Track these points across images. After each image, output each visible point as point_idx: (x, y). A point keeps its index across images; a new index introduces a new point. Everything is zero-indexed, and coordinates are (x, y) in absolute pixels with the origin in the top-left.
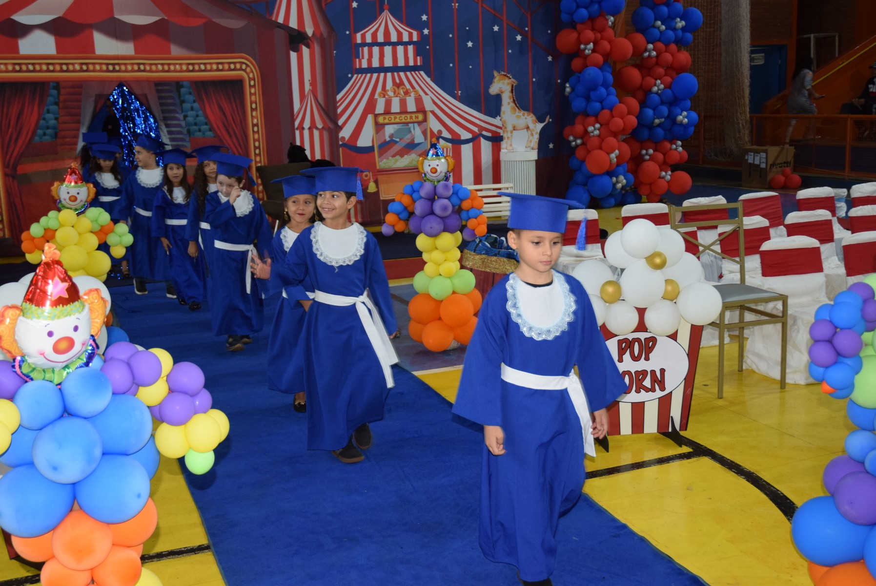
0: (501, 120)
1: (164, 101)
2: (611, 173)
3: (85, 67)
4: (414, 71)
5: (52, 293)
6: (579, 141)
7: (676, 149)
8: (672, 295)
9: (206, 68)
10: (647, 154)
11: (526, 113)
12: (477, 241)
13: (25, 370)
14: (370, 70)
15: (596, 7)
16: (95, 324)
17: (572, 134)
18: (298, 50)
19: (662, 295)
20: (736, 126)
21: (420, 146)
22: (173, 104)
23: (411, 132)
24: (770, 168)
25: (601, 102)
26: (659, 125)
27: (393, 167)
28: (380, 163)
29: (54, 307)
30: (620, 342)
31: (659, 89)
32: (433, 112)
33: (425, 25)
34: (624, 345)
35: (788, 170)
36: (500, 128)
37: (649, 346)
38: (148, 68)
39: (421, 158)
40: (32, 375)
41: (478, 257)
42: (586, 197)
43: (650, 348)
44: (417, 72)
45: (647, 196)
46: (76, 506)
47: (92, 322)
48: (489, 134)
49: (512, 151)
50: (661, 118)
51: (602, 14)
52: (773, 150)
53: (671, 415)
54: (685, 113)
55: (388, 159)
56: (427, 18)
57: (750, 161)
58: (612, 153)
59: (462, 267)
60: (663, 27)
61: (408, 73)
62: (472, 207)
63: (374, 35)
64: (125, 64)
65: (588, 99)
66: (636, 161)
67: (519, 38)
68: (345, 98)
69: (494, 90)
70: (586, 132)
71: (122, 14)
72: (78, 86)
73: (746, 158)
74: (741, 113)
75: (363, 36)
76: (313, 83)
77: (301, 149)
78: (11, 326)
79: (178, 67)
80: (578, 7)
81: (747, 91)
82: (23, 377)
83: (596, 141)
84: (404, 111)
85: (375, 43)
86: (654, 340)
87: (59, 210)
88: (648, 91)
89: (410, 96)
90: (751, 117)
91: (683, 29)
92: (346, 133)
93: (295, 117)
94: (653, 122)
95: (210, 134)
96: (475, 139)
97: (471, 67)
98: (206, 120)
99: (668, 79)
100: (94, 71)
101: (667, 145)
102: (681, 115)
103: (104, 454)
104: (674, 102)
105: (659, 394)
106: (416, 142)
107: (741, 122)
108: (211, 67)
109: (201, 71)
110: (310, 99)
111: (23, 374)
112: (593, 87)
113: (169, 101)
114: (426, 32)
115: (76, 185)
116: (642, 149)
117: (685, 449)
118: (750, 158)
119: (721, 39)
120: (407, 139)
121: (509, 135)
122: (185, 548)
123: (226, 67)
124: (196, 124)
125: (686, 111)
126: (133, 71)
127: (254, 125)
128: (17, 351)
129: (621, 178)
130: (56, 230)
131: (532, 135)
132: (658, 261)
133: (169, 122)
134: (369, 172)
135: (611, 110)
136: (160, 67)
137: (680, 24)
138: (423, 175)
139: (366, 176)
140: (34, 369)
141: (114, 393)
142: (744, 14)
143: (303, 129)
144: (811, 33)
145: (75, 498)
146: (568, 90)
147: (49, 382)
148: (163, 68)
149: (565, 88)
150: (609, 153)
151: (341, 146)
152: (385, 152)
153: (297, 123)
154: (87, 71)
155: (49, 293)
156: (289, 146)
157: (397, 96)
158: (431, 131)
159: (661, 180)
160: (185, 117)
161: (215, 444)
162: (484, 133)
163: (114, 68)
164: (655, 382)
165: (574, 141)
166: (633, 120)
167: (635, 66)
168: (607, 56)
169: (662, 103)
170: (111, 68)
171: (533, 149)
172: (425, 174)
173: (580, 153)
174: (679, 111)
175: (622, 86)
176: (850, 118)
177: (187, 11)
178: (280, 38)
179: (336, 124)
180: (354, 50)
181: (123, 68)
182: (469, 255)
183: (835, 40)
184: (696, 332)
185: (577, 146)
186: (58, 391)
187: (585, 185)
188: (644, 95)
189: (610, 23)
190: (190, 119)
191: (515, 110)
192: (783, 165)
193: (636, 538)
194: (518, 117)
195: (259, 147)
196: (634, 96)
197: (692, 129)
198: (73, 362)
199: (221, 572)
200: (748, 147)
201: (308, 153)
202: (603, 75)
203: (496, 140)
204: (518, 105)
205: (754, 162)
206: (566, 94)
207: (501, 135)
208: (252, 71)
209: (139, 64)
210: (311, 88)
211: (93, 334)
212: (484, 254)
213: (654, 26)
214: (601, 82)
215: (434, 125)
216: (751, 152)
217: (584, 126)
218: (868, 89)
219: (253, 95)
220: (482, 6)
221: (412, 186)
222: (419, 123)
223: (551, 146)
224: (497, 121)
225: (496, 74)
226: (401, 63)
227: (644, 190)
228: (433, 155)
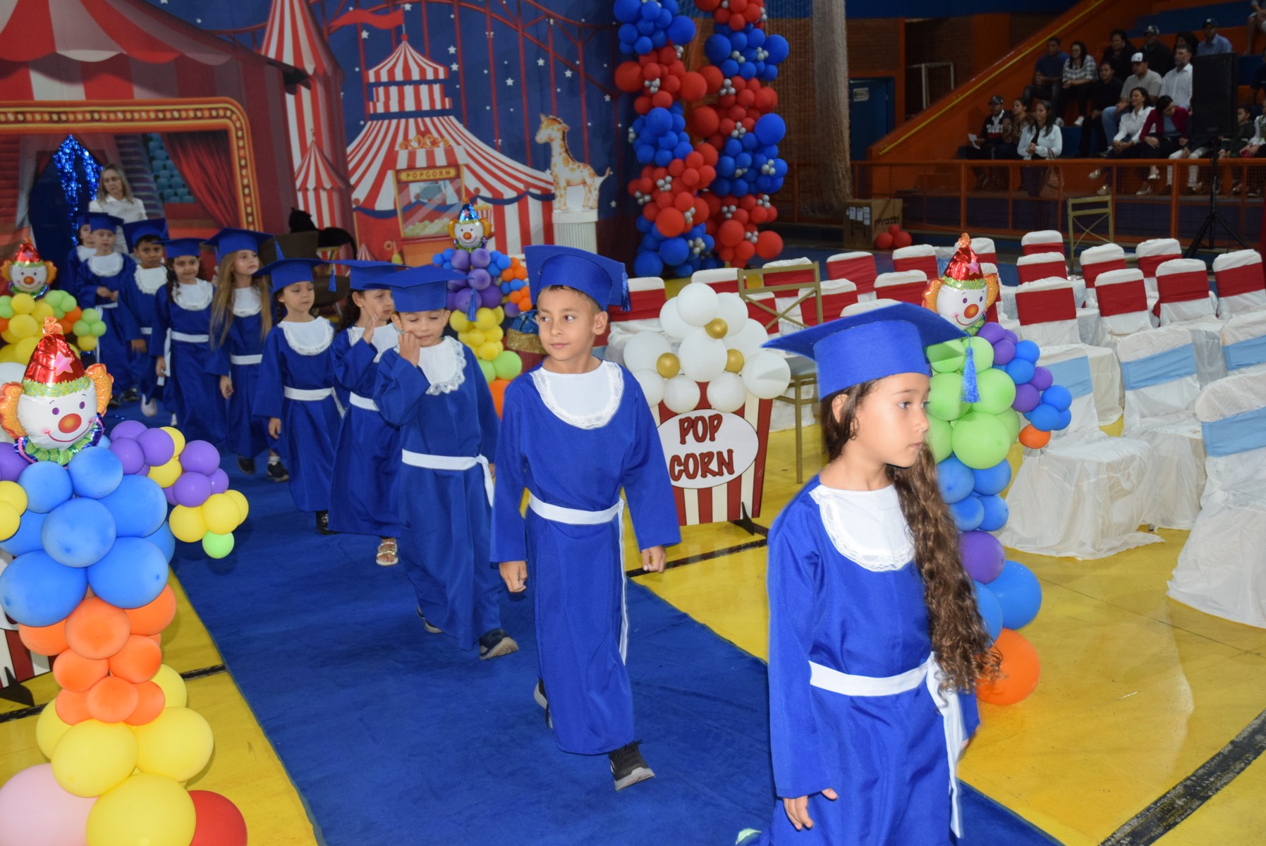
0: (551, 174)
1: (127, 158)
2: (686, 236)
3: (21, 117)
4: (443, 115)
5: (55, 368)
6: (647, 198)
7: (763, 205)
8: (735, 367)
9: (180, 115)
10: (729, 211)
11: (581, 165)
12: (523, 318)
13: (29, 451)
14: (388, 115)
15: (661, 35)
16: (101, 401)
17: (638, 189)
18: (295, 92)
19: (724, 368)
20: (835, 176)
21: (452, 209)
22: (140, 162)
23: (440, 191)
24: (875, 225)
25: (672, 150)
26: (743, 177)
27: (421, 234)
28: (406, 230)
29: (59, 383)
30: (682, 422)
31: (740, 134)
32: (468, 166)
33: (453, 59)
34: (686, 424)
35: (896, 227)
36: (551, 184)
37: (713, 425)
38: (104, 117)
39: (451, 222)
40: (37, 456)
41: (524, 337)
42: (658, 265)
43: (715, 427)
44: (446, 117)
45: (731, 262)
46: (89, 593)
47: (98, 399)
48: (538, 192)
49: (566, 211)
50: (744, 168)
51: (669, 44)
52: (878, 203)
53: (742, 501)
54: (771, 162)
55: (414, 225)
56: (456, 51)
57: (852, 217)
58: (688, 209)
59: (506, 348)
60: (742, 59)
61: (435, 119)
62: (514, 278)
63: (391, 72)
64: (74, 113)
65: (656, 147)
66: (717, 220)
67: (568, 74)
68: (356, 151)
69: (541, 137)
70: (655, 187)
71: (67, 48)
72: (13, 142)
73: (847, 213)
74: (840, 160)
75: (377, 74)
76: (317, 133)
77: (306, 215)
78: (13, 404)
79: (144, 115)
80: (640, 35)
81: (846, 134)
82: (27, 458)
83: (668, 197)
84: (431, 165)
85: (392, 82)
86: (718, 418)
87: (12, 295)
88: (727, 136)
89: (438, 146)
90: (852, 165)
91: (767, 61)
92: (360, 194)
93: (296, 175)
94: (734, 173)
95: (189, 199)
96: (521, 198)
97: (512, 110)
98: (184, 182)
99: (751, 121)
100: (33, 121)
101: (752, 200)
102: (767, 163)
103: (118, 537)
104: (758, 149)
105: (727, 477)
106: (449, 202)
107: (840, 170)
108: (188, 115)
109: (173, 119)
110: (314, 154)
111: (27, 455)
112: (662, 132)
113: (134, 158)
114: (455, 67)
115: (32, 264)
116: (723, 205)
117: (758, 537)
118: (852, 214)
119: (814, 71)
120: (437, 199)
121: (562, 192)
122: (195, 670)
123: (207, 114)
124: (170, 187)
125: (773, 158)
126: (84, 121)
127: (244, 187)
128: (20, 430)
129: (699, 240)
130: (8, 320)
131: (590, 191)
132: (718, 328)
133: (136, 185)
134: (392, 240)
135: (684, 159)
136: (120, 116)
137: (762, 54)
138: (455, 242)
139: (389, 246)
140: (38, 450)
141: (124, 474)
142: (840, 41)
143: (307, 190)
144: (921, 63)
145: (88, 583)
146: (632, 136)
147: (54, 463)
148: (125, 117)
149: (628, 133)
150: (683, 211)
151: (355, 210)
152: (411, 216)
153: (298, 183)
154: (24, 121)
155: (52, 368)
156: (291, 211)
157: (422, 147)
158: (467, 190)
159: (746, 242)
160: (156, 177)
161: (234, 527)
162: (532, 190)
163: (59, 118)
164: (723, 464)
165: (642, 197)
166: (711, 172)
167: (711, 106)
168: (677, 95)
169: (745, 150)
170: (55, 117)
171: (591, 208)
172: (457, 241)
173: (649, 212)
174: (765, 158)
175: (697, 132)
176: (965, 163)
177: (153, 44)
178: (272, 76)
179: (347, 182)
180: (367, 91)
181: (71, 117)
182: (513, 335)
183: (950, 70)
184: (765, 407)
185: (645, 204)
186: (66, 472)
187: (656, 250)
188: (722, 140)
189: (679, 55)
190: (163, 181)
191: (568, 162)
192: (890, 221)
193: (696, 626)
194: (573, 170)
195: (252, 214)
196: (711, 143)
197: (781, 181)
198: (78, 442)
199: (240, 691)
200: (850, 200)
201: (314, 219)
202: (673, 118)
203: (547, 198)
204: (571, 155)
205: (856, 217)
206: (630, 140)
207: (553, 191)
208: (239, 119)
209: (92, 112)
210: (314, 139)
211: (99, 411)
212: (532, 333)
213: (731, 58)
214: (671, 125)
215: (470, 182)
216: (852, 206)
217: (652, 178)
218: (986, 129)
219: (241, 149)
220: (523, 36)
221: (442, 256)
222: (452, 180)
223: (613, 204)
224: (546, 175)
225: (543, 118)
226: (426, 106)
227: (727, 255)
228: (465, 218)
